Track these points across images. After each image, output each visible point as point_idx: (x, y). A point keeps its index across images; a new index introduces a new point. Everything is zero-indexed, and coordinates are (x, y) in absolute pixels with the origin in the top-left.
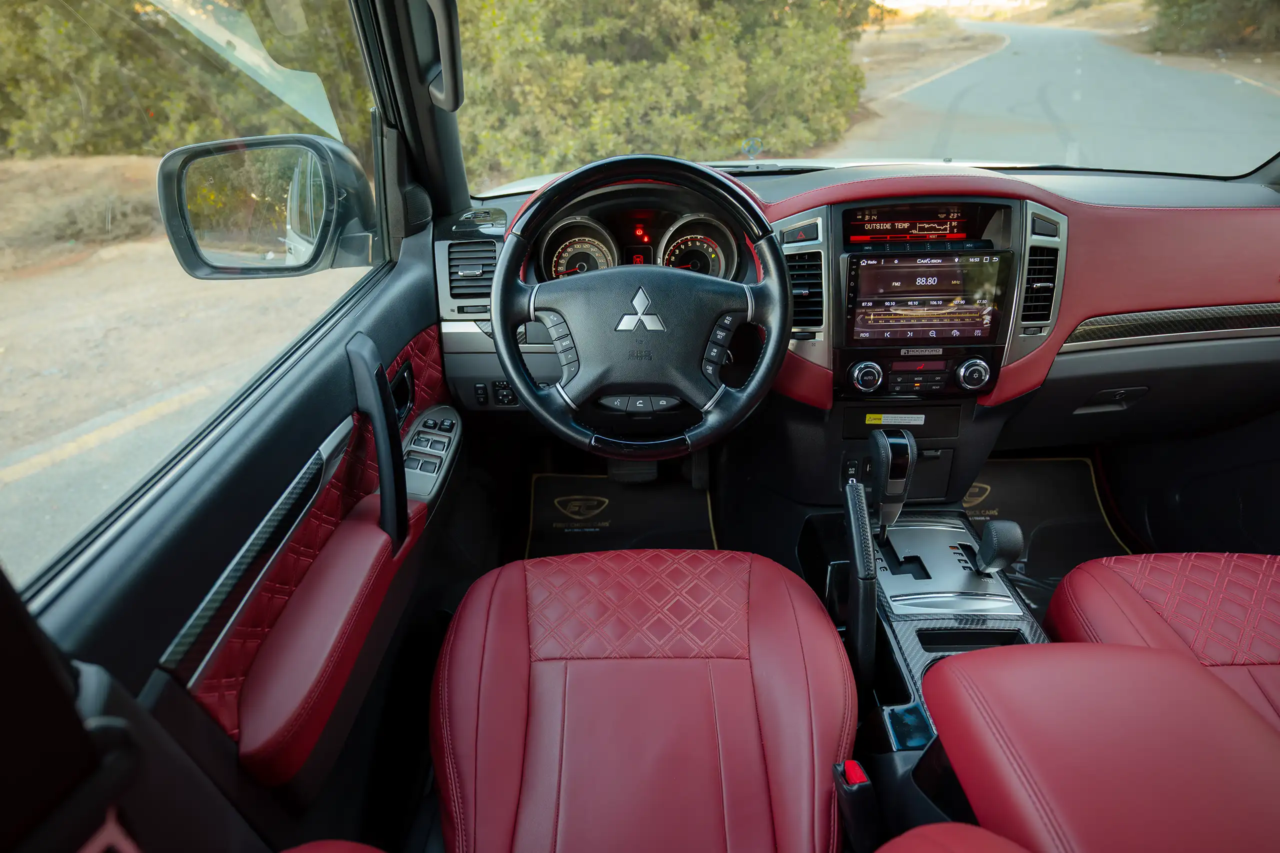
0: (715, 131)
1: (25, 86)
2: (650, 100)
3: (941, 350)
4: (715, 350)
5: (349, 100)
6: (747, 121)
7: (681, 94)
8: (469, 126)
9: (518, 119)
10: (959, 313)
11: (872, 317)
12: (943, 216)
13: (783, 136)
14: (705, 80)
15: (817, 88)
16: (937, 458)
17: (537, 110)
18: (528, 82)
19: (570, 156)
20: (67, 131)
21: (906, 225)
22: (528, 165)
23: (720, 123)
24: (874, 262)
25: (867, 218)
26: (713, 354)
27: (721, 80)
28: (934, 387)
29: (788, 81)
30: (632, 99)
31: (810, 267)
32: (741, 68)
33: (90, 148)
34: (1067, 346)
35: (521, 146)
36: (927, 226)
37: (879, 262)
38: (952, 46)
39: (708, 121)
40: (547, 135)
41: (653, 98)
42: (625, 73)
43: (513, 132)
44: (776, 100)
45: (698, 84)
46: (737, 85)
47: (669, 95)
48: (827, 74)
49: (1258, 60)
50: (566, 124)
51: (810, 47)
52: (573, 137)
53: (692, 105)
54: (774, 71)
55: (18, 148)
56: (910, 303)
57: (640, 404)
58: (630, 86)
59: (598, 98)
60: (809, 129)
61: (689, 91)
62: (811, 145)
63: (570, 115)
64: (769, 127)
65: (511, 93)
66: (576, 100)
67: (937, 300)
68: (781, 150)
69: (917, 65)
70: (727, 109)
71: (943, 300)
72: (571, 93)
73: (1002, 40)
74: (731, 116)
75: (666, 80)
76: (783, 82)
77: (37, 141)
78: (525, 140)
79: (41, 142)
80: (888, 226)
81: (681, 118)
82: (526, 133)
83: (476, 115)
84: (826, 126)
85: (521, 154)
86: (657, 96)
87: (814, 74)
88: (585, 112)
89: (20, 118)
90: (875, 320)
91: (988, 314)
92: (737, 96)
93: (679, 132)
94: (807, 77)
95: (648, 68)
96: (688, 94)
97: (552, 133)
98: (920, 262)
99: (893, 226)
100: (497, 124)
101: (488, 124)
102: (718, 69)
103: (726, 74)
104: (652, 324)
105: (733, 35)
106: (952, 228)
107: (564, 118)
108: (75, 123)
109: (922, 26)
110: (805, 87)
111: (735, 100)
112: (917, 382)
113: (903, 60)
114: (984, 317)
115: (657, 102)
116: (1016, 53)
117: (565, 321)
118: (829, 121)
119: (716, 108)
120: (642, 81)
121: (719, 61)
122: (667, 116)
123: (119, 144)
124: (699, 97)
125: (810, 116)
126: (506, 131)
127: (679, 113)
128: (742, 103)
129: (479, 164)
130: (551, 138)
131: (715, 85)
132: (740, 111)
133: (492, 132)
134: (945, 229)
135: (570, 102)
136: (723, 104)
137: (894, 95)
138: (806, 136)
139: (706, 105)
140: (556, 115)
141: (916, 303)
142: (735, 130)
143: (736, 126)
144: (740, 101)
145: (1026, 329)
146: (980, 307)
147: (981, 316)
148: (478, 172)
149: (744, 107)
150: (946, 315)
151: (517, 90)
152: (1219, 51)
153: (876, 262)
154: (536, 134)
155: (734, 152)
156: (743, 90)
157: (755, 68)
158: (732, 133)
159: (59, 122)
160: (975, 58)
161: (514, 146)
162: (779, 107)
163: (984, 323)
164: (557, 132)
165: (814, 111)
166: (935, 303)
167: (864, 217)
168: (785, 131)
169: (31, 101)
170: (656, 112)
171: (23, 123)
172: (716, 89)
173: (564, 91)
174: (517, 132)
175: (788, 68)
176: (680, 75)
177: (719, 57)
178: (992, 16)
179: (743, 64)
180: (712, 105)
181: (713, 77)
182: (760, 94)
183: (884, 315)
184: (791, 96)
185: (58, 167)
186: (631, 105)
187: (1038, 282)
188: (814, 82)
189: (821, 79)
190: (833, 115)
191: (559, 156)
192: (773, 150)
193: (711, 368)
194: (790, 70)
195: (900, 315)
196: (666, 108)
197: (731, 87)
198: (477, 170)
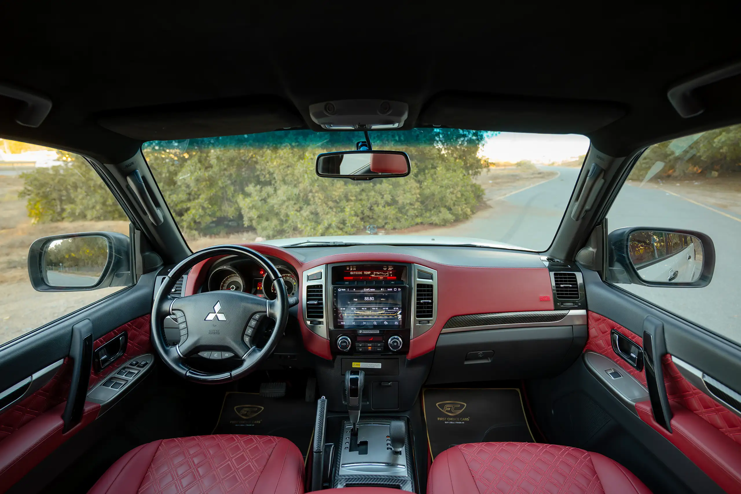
0: (406, 214)
1: (79, 190)
2: (372, 200)
3: (378, 331)
4: (250, 330)
5: (231, 198)
6: (422, 209)
7: (388, 198)
8: (286, 210)
9: (309, 207)
10: (386, 314)
11: (346, 315)
12: (385, 269)
13: (439, 216)
14: (400, 192)
15: (454, 196)
16: (390, 386)
17: (319, 204)
18: (316, 192)
19: (333, 225)
20: (94, 210)
21: (369, 273)
22: (311, 229)
23: (407, 210)
24: (344, 290)
25: (351, 269)
26: (249, 332)
27: (408, 192)
28: (378, 349)
29: (439, 193)
30: (364, 200)
31: (318, 291)
32: (417, 187)
33: (102, 218)
34: (444, 330)
35: (309, 220)
36: (378, 273)
37: (347, 290)
38: (532, 176)
39: (401, 210)
40: (322, 215)
41: (375, 199)
42: (361, 188)
43: (306, 212)
44: (435, 200)
45: (397, 193)
46: (415, 194)
47: (382, 198)
48: (458, 190)
49: (678, 184)
50: (332, 211)
51: (448, 179)
52: (335, 216)
53: (393, 202)
54: (432, 188)
55: (67, 217)
56: (363, 309)
57: (216, 355)
58: (364, 194)
59: (348, 200)
60: (452, 214)
61: (392, 196)
62: (452, 221)
63: (334, 207)
64: (432, 212)
65: (307, 197)
66: (338, 201)
67: (375, 307)
68: (438, 223)
69: (515, 184)
70: (411, 204)
71: (379, 308)
72: (337, 198)
73: (557, 174)
74: (413, 207)
75: (381, 192)
76: (436, 193)
77: (77, 214)
78: (311, 216)
79: (79, 214)
80: (361, 273)
81: (387, 208)
82: (312, 213)
83: (289, 205)
84: (460, 212)
85: (309, 224)
86: (376, 199)
87: (452, 190)
88: (342, 206)
89: (72, 203)
90: (348, 316)
91: (400, 314)
92: (415, 198)
93: (387, 214)
94: (448, 191)
95: (373, 187)
96: (391, 198)
97: (324, 214)
98: (365, 290)
99: (363, 273)
100: (299, 209)
101: (294, 209)
102: (406, 187)
103: (410, 189)
104: (222, 317)
105: (414, 173)
106: (390, 274)
107: (331, 208)
108: (98, 207)
109: (519, 167)
110: (448, 195)
111: (415, 200)
112: (370, 346)
113: (508, 182)
114: (398, 316)
115: (376, 201)
116: (562, 180)
117: (184, 315)
118: (462, 210)
119: (405, 204)
120: (369, 191)
121: (407, 184)
122: (380, 207)
123: (116, 216)
124: (397, 199)
125: (452, 208)
126: (302, 212)
127: (386, 206)
128: (418, 202)
129: (288, 227)
130: (324, 216)
131: (405, 193)
132: (417, 205)
133: (296, 212)
134: (387, 275)
135: (336, 201)
136: (408, 202)
137: (502, 198)
138: (449, 216)
139: (400, 202)
140: (327, 207)
141: (366, 309)
142: (415, 214)
143: (415, 212)
144: (417, 200)
145: (420, 322)
146: (396, 311)
147: (397, 315)
148: (287, 231)
149: (419, 203)
150: (380, 315)
151: (310, 194)
152: (659, 180)
153: (345, 290)
154: (316, 214)
155: (414, 224)
156: (418, 196)
157: (424, 187)
158: (414, 215)
159: (90, 206)
160: (543, 182)
161: (305, 219)
162: (436, 204)
163: (399, 318)
164: (327, 214)
165: (454, 205)
166: (374, 309)
167: (350, 269)
168: (440, 214)
169: (80, 197)
170: (376, 206)
171: (72, 206)
172: (405, 195)
173: (334, 197)
174: (308, 213)
175: (439, 187)
176: (388, 190)
177: (407, 182)
178: (553, 164)
179: (418, 185)
180: (403, 203)
181: (404, 190)
182: (427, 198)
183: (352, 314)
184: (442, 199)
185: (83, 226)
186: (364, 202)
187: (423, 300)
188: (452, 193)
189: (455, 192)
190: (463, 207)
191: (328, 225)
192: (434, 223)
193: (248, 339)
194: (439, 188)
195: (359, 314)
196: (381, 203)
197: (413, 195)
198: (287, 230)
